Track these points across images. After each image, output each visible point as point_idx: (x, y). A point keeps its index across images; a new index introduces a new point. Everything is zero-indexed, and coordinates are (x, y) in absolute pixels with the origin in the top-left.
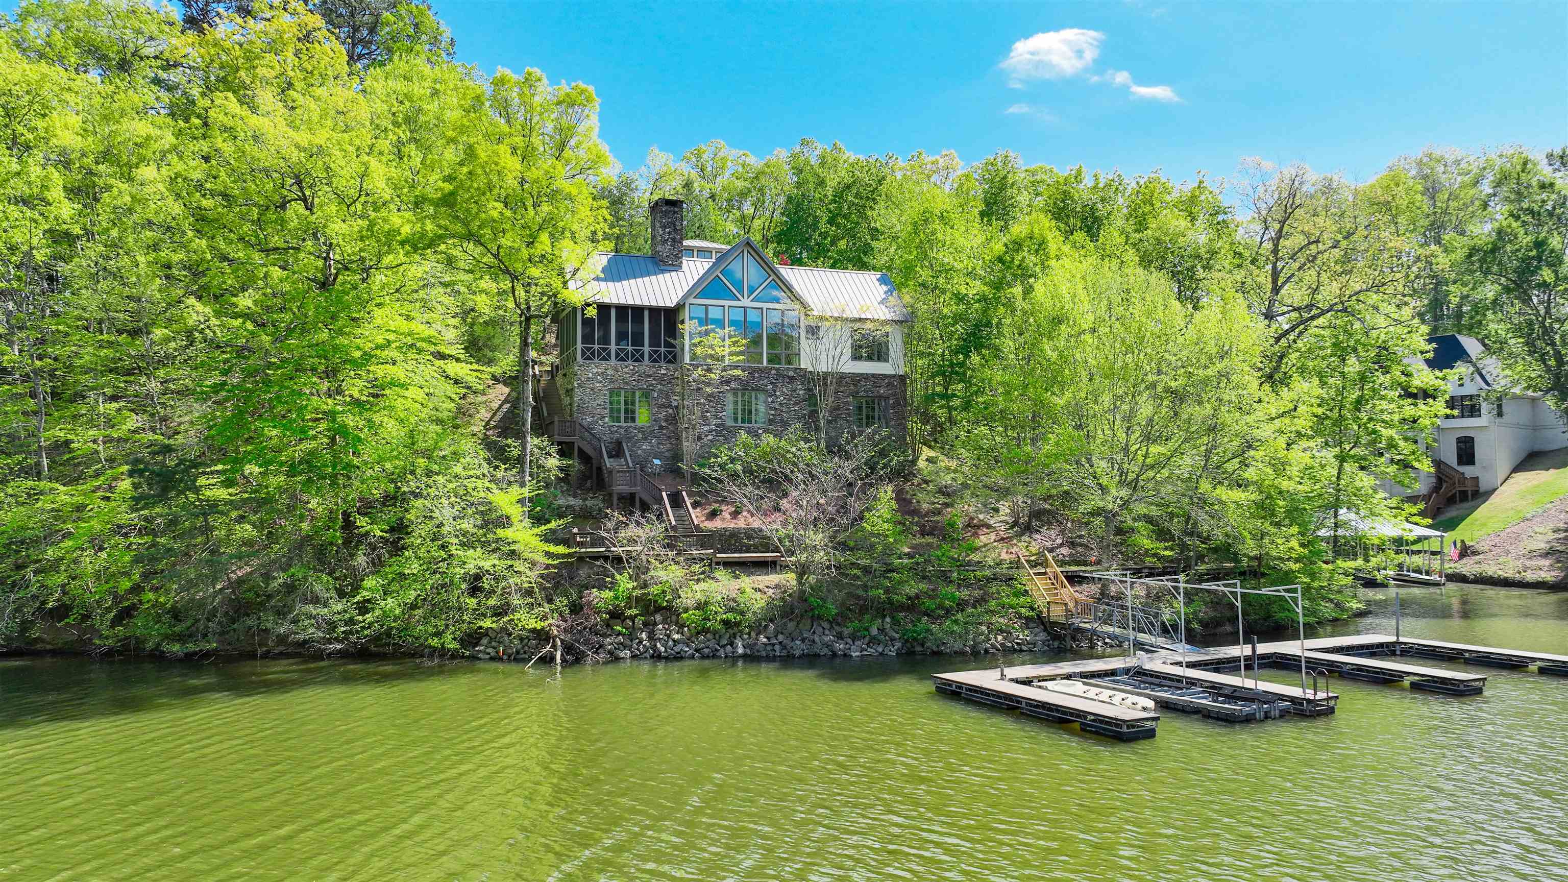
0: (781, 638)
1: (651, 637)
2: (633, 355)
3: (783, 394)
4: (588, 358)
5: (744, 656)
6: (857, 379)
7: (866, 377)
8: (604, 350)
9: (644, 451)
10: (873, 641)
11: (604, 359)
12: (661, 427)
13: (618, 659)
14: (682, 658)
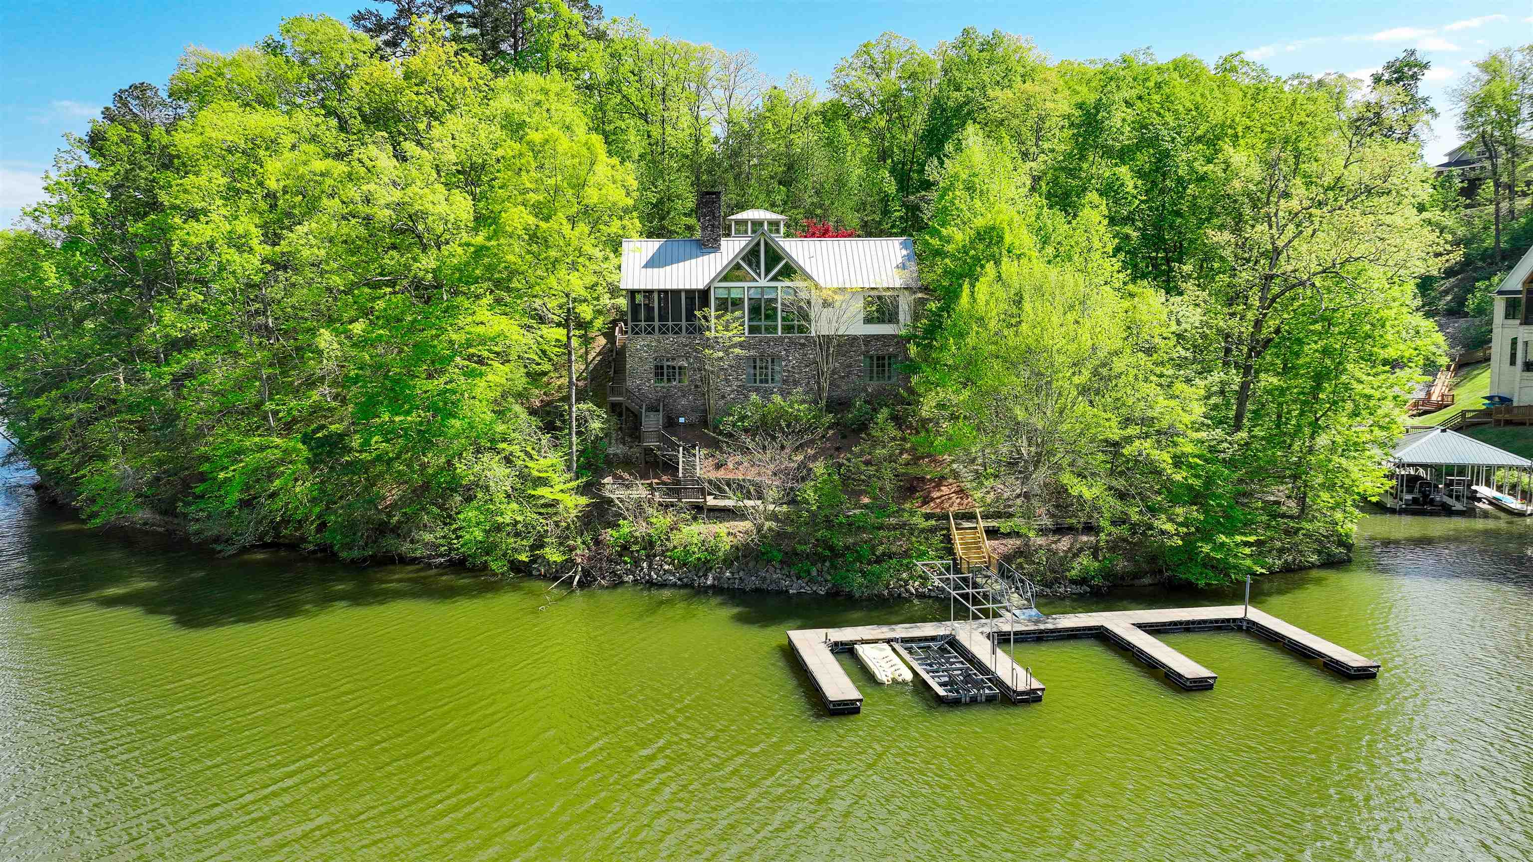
0: (741, 573)
1: (650, 567)
2: (673, 329)
3: (796, 358)
4: (637, 333)
5: (713, 586)
6: (868, 339)
7: (877, 338)
8: (649, 326)
9: (683, 406)
10: (812, 581)
11: (649, 333)
12: (696, 386)
13: (622, 583)
14: (666, 585)
